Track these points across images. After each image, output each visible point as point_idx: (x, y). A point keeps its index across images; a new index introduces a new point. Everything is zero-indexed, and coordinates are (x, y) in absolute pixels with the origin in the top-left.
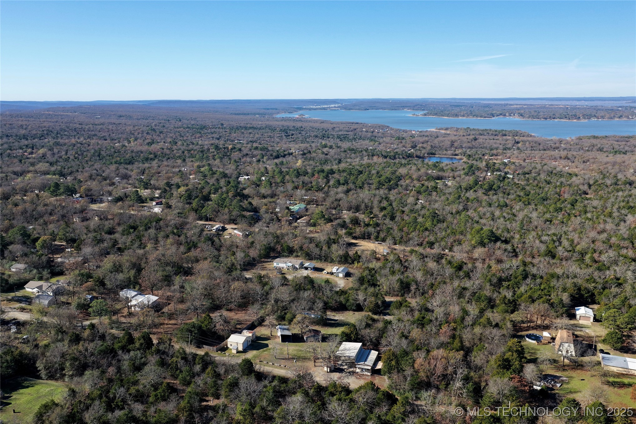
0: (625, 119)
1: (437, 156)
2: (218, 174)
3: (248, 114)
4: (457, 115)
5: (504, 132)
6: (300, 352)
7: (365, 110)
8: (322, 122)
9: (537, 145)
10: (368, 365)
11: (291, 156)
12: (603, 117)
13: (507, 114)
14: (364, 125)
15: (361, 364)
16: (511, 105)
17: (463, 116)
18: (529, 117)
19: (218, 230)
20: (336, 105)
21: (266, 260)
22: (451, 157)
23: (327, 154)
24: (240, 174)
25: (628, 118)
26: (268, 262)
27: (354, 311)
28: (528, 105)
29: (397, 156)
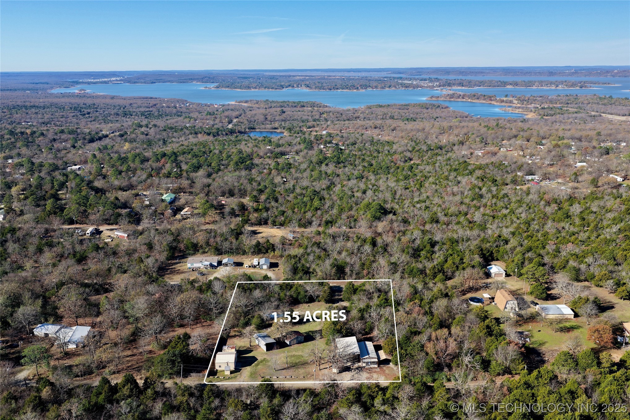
0: (393, 88)
1: (258, 130)
2: (47, 166)
3: (15, 90)
4: (249, 88)
5: (302, 104)
6: (293, 359)
7: (152, 83)
8: (113, 98)
9: (340, 116)
10: (373, 358)
11: (107, 138)
12: (376, 87)
13: (295, 86)
14: (162, 101)
15: (366, 358)
16: (294, 76)
17: (255, 88)
18: (316, 88)
19: (92, 234)
20: (118, 79)
21: (173, 262)
22: (271, 130)
23: (147, 135)
24: (66, 163)
25: (396, 88)
26: (177, 263)
27: (307, 303)
28: (309, 76)
29: (220, 133)
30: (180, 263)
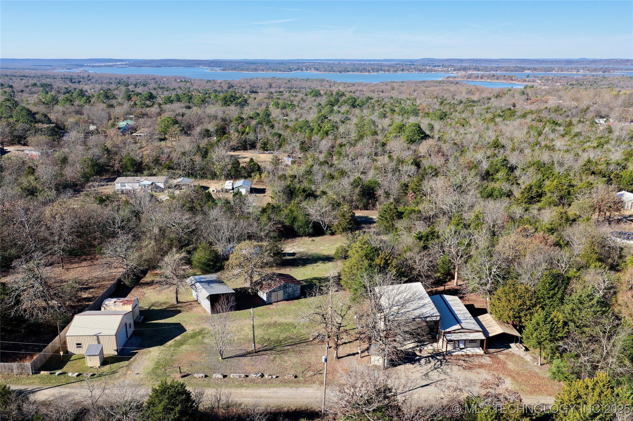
0: (407, 72)
4: (256, 70)
7: (158, 67)
10: (470, 332)
13: (304, 69)
15: (454, 332)
16: (303, 63)
18: (325, 71)
20: (123, 63)
27: (310, 235)
28: (318, 63)
30: (107, 185)
